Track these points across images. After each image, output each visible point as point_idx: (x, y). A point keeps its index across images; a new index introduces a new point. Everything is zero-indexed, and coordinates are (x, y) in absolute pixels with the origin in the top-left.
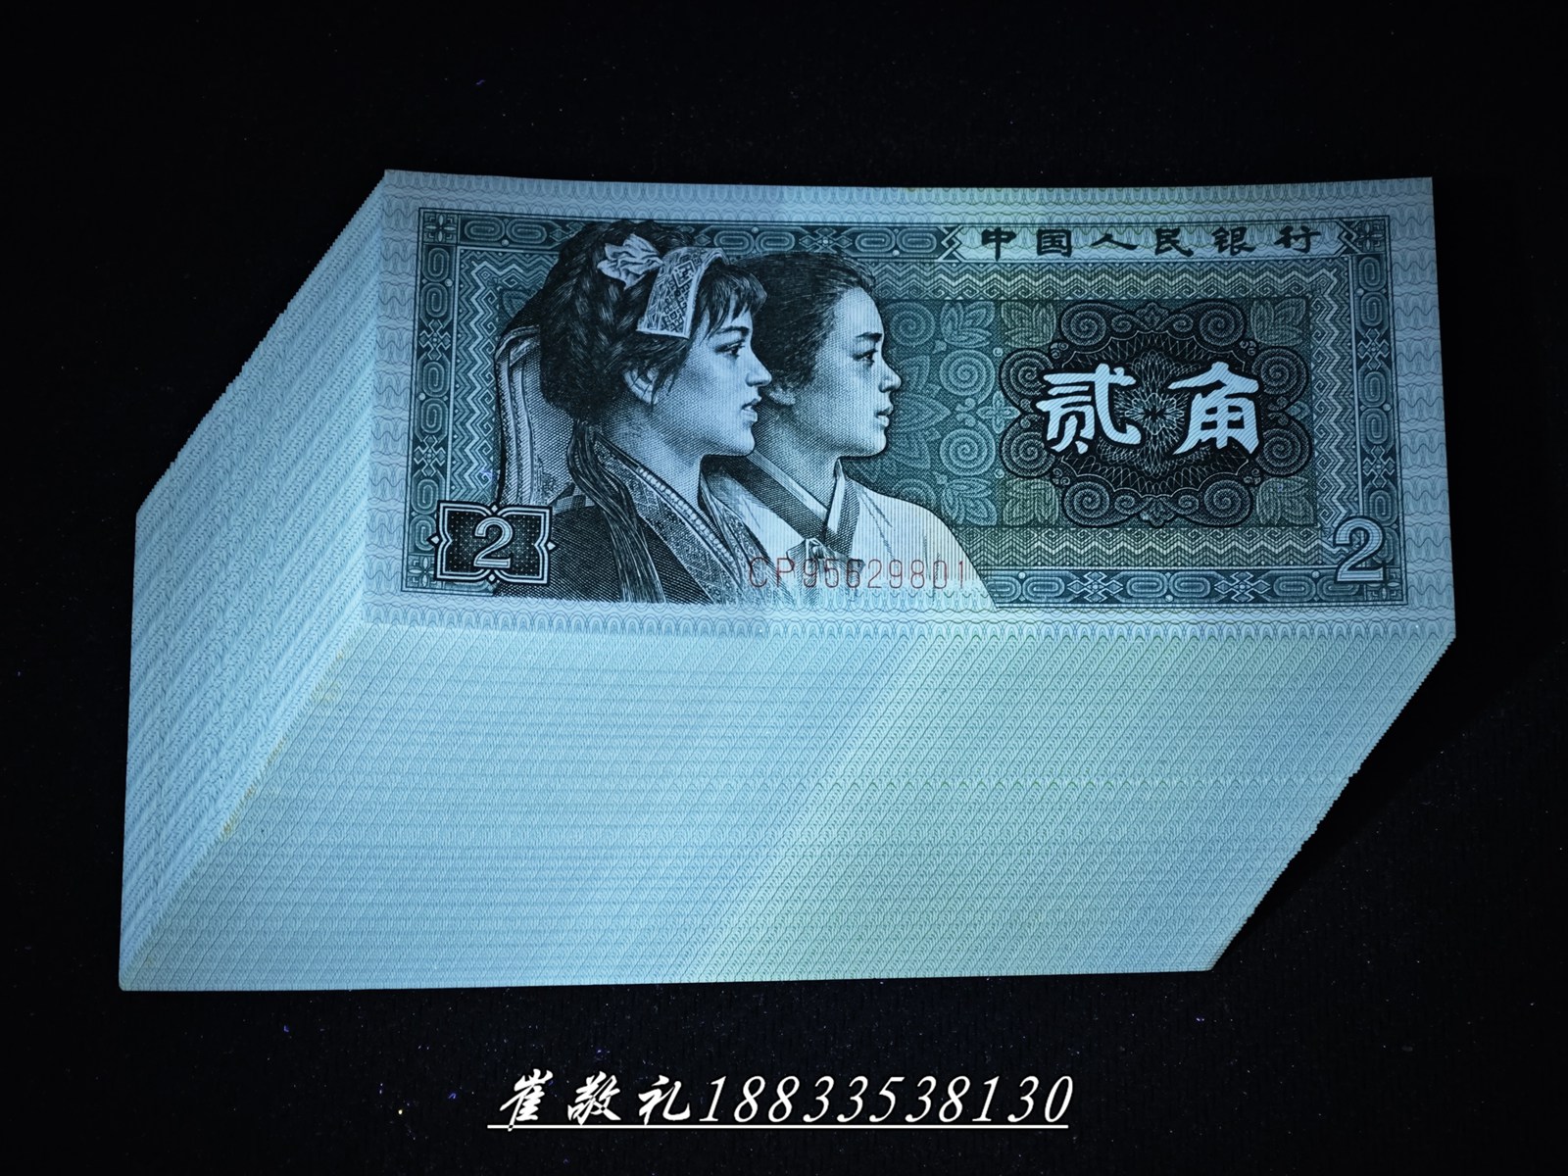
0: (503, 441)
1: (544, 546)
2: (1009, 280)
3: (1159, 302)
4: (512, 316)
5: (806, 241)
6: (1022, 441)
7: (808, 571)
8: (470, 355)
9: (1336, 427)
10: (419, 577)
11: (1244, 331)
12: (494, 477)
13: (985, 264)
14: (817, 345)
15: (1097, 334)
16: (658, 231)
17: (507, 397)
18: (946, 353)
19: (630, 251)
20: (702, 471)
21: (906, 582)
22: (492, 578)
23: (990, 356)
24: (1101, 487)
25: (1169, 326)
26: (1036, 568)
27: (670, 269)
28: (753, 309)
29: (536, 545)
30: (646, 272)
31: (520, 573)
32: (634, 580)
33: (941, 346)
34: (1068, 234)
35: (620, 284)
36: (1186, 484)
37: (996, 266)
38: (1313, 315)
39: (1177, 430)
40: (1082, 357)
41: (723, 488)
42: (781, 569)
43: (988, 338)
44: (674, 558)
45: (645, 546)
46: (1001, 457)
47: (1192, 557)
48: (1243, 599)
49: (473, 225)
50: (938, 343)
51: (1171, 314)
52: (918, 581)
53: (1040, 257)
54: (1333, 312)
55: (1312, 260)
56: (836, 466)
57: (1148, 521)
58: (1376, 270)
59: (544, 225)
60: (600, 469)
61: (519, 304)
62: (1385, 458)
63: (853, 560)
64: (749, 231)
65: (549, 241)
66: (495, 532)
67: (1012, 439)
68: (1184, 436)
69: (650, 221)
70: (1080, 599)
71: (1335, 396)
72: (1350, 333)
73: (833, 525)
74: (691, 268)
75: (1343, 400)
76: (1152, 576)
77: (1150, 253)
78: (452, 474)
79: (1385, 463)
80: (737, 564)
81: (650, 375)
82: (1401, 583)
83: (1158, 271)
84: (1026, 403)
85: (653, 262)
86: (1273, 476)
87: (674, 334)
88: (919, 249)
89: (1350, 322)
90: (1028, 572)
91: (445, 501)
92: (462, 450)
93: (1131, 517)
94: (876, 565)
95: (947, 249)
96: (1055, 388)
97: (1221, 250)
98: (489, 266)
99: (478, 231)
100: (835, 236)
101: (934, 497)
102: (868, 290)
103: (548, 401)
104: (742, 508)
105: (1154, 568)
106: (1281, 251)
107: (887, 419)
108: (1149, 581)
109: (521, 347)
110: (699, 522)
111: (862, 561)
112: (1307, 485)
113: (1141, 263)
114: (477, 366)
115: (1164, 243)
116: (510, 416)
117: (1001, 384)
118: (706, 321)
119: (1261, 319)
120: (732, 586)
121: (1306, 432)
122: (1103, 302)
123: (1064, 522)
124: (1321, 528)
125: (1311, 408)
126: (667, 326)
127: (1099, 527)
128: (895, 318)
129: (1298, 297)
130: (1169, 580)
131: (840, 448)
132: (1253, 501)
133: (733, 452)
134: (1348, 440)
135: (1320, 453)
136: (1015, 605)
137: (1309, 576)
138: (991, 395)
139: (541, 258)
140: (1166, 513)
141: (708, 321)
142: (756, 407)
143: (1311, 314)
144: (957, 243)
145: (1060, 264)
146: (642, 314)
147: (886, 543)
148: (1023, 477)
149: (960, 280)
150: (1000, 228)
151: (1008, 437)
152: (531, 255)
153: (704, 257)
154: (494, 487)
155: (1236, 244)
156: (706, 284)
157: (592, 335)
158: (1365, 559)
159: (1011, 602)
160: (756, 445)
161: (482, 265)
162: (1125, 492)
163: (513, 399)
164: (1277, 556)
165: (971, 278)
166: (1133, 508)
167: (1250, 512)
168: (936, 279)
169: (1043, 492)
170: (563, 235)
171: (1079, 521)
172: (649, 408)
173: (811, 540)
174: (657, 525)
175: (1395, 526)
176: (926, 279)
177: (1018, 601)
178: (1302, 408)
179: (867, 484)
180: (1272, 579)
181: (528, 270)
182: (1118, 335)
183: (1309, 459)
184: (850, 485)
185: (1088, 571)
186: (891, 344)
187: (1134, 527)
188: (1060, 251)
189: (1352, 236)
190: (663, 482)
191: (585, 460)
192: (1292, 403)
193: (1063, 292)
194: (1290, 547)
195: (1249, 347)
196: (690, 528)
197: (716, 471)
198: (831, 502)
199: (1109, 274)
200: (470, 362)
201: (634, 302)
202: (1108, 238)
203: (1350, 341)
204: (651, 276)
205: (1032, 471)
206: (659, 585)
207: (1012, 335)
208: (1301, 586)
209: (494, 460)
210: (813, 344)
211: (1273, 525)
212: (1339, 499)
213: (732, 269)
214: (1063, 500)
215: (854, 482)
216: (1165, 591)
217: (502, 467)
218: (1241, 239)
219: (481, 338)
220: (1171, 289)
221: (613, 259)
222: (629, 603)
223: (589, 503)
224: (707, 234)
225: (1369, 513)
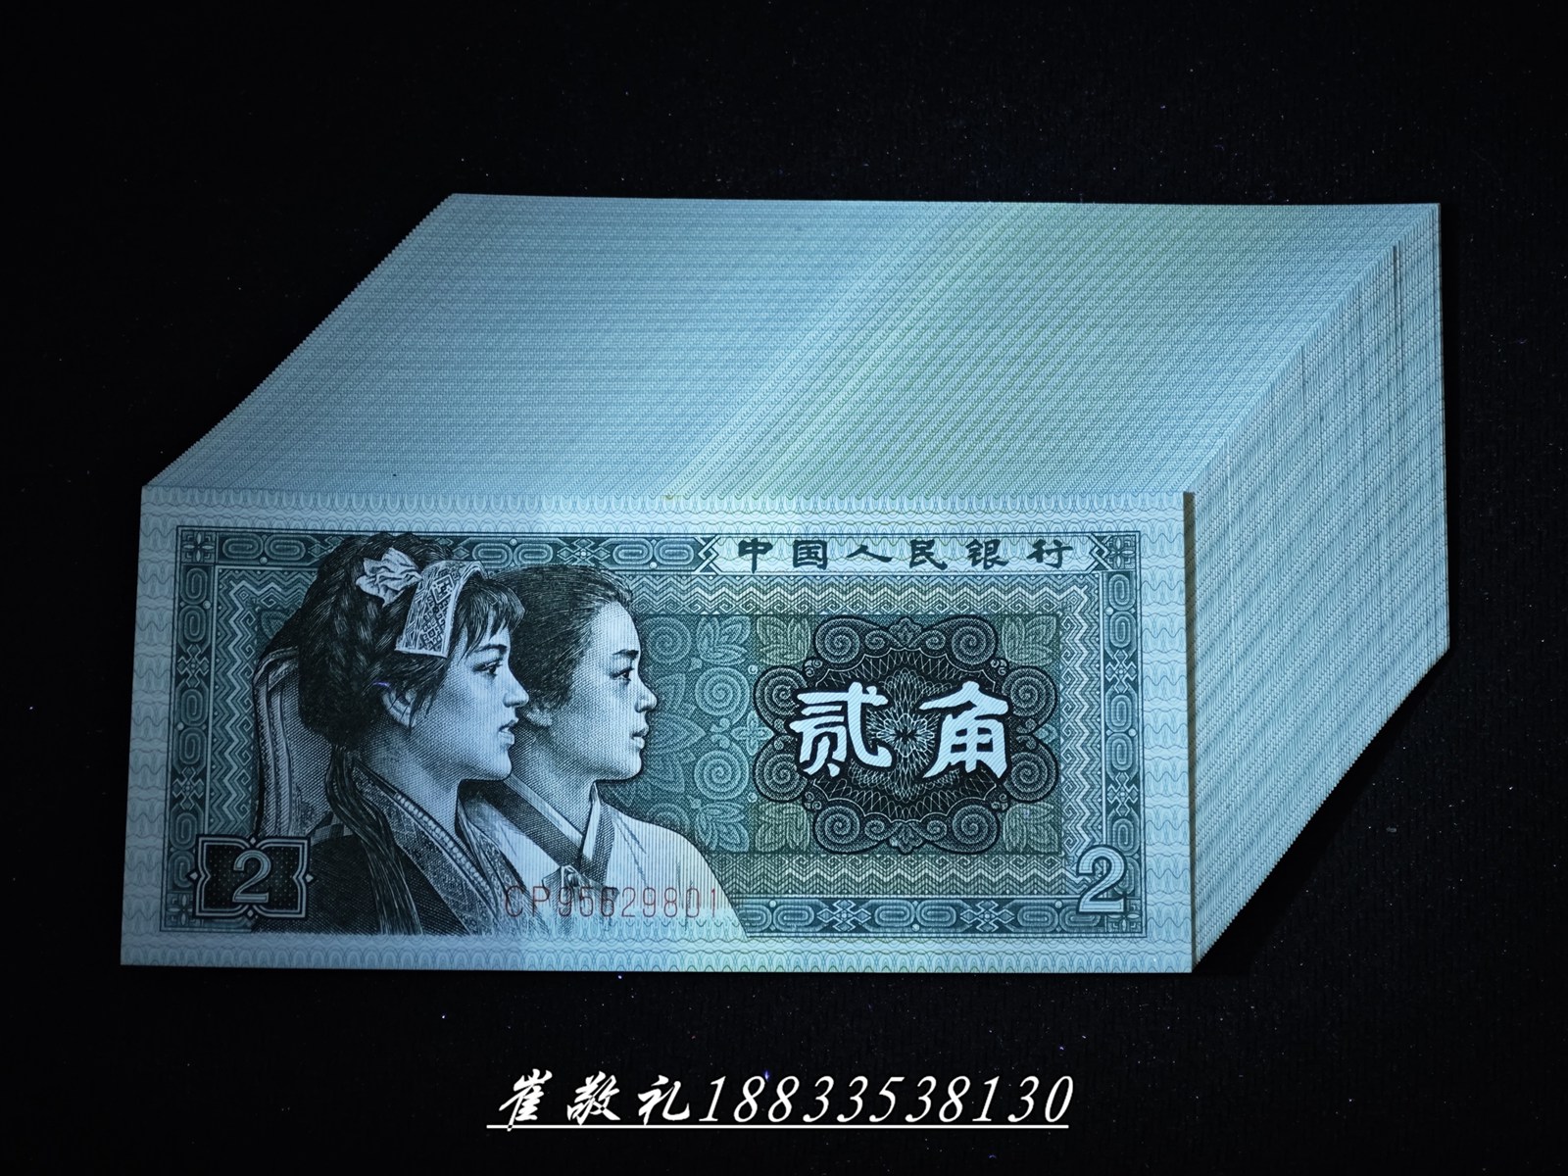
0: (261, 769)
1: (301, 877)
2: (764, 593)
3: (912, 618)
4: (271, 637)
5: (564, 554)
6: (775, 763)
7: (563, 899)
8: (229, 681)
9: (1082, 752)
10: (178, 916)
11: (996, 650)
12: (253, 808)
13: (742, 577)
14: (573, 663)
15: (851, 651)
16: (416, 544)
17: (266, 723)
18: (702, 671)
19: (389, 565)
20: (459, 796)
21: (660, 910)
22: (250, 913)
23: (745, 674)
24: (852, 812)
25: (922, 643)
26: (786, 896)
27: (429, 584)
28: (511, 625)
29: (294, 877)
30: (406, 588)
31: (278, 907)
32: (392, 911)
33: (697, 663)
34: (824, 545)
35: (379, 601)
36: (935, 809)
37: (752, 579)
38: (1064, 633)
39: (927, 752)
40: (836, 675)
41: (481, 815)
42: (537, 898)
43: (744, 655)
44: (431, 888)
45: (403, 875)
46: (754, 780)
47: (939, 885)
48: (988, 929)
49: (232, 542)
50: (694, 660)
51: (924, 630)
52: (671, 909)
53: (796, 569)
54: (1083, 631)
55: (1063, 576)
56: (592, 790)
57: (897, 848)
58: (1126, 588)
59: (302, 540)
60: (358, 796)
61: (277, 625)
62: (1129, 785)
63: (607, 888)
64: (508, 544)
65: (308, 557)
66: (253, 865)
67: (765, 762)
68: (934, 759)
69: (409, 533)
70: (829, 928)
71: (1083, 719)
72: (1099, 653)
73: (588, 852)
74: (450, 584)
75: (1090, 724)
76: (900, 904)
77: (906, 565)
78: (211, 806)
79: (1129, 791)
80: (493, 893)
81: (408, 697)
82: (1141, 915)
83: (912, 585)
84: (780, 724)
85: (412, 577)
86: (1020, 801)
87: (432, 653)
88: (677, 561)
89: (1099, 642)
90: (779, 901)
91: (203, 835)
92: (220, 780)
93: (880, 842)
94: (630, 893)
95: (704, 561)
96: (809, 708)
97: (975, 563)
98: (248, 586)
99: (236, 548)
100: (593, 548)
101: (687, 822)
102: (625, 604)
103: (307, 726)
104: (499, 835)
105: (902, 896)
106: (1033, 566)
107: (643, 741)
108: (896, 910)
109: (280, 670)
110: (455, 850)
111: (616, 889)
112: (1052, 812)
113: (895, 577)
114: (236, 691)
115: (918, 555)
116: (269, 743)
117: (755, 703)
118: (464, 639)
119: (1013, 637)
120: (488, 917)
121: (1053, 756)
122: (857, 618)
123: (815, 848)
124: (1066, 857)
125: (1059, 731)
126: (425, 645)
127: (849, 854)
128: (652, 634)
129: (1048, 615)
130: (916, 908)
131: (596, 771)
132: (999, 828)
133: (492, 776)
134: (1094, 766)
135: (1066, 779)
136: (766, 934)
137: (1053, 905)
138: (746, 714)
139: (299, 575)
140: (915, 839)
141: (466, 639)
142: (514, 728)
143: (1061, 633)
144: (714, 555)
145: (815, 577)
146: (400, 632)
147: (640, 871)
148: (776, 801)
149: (717, 594)
150: (756, 539)
151: (761, 759)
152: (290, 572)
153: (462, 571)
154: (252, 818)
155: (990, 557)
156: (465, 598)
157: (351, 655)
158: (1106, 890)
159: (762, 932)
160: (512, 770)
161: (240, 585)
162: (875, 817)
163: (271, 725)
164: (1021, 885)
165: (727, 591)
166: (882, 833)
167: (996, 839)
168: (693, 592)
169: (795, 816)
170: (322, 550)
171: (830, 847)
172: (408, 732)
173: (566, 867)
174: (414, 853)
175: (1137, 856)
176: (683, 593)
177: (768, 930)
178: (1050, 732)
179: (622, 808)
180: (1016, 909)
181: (286, 589)
182: (871, 652)
183: (1055, 784)
184: (606, 810)
185: (837, 899)
186: (647, 661)
187: (883, 854)
188: (815, 564)
189: (1104, 552)
190: (421, 809)
191: (343, 788)
192: (1040, 726)
193: (818, 607)
194: (1034, 876)
195: (999, 666)
196: (447, 856)
197: (473, 796)
198: (587, 828)
199: (863, 587)
200: (228, 688)
201: (392, 620)
202: (863, 549)
203: (1099, 662)
204: (410, 591)
205: (784, 794)
206: (416, 916)
207: (766, 651)
208: (1044, 916)
209: (253, 789)
210: (570, 662)
211: (1018, 853)
212: (1084, 827)
213: (490, 583)
214: (814, 826)
215: (609, 806)
216: (912, 920)
217: (261, 797)
218: (994, 553)
219: (239, 661)
220: (925, 604)
221: (372, 575)
222: (386, 935)
223: (347, 832)
224: (465, 546)
225: (1112, 842)
